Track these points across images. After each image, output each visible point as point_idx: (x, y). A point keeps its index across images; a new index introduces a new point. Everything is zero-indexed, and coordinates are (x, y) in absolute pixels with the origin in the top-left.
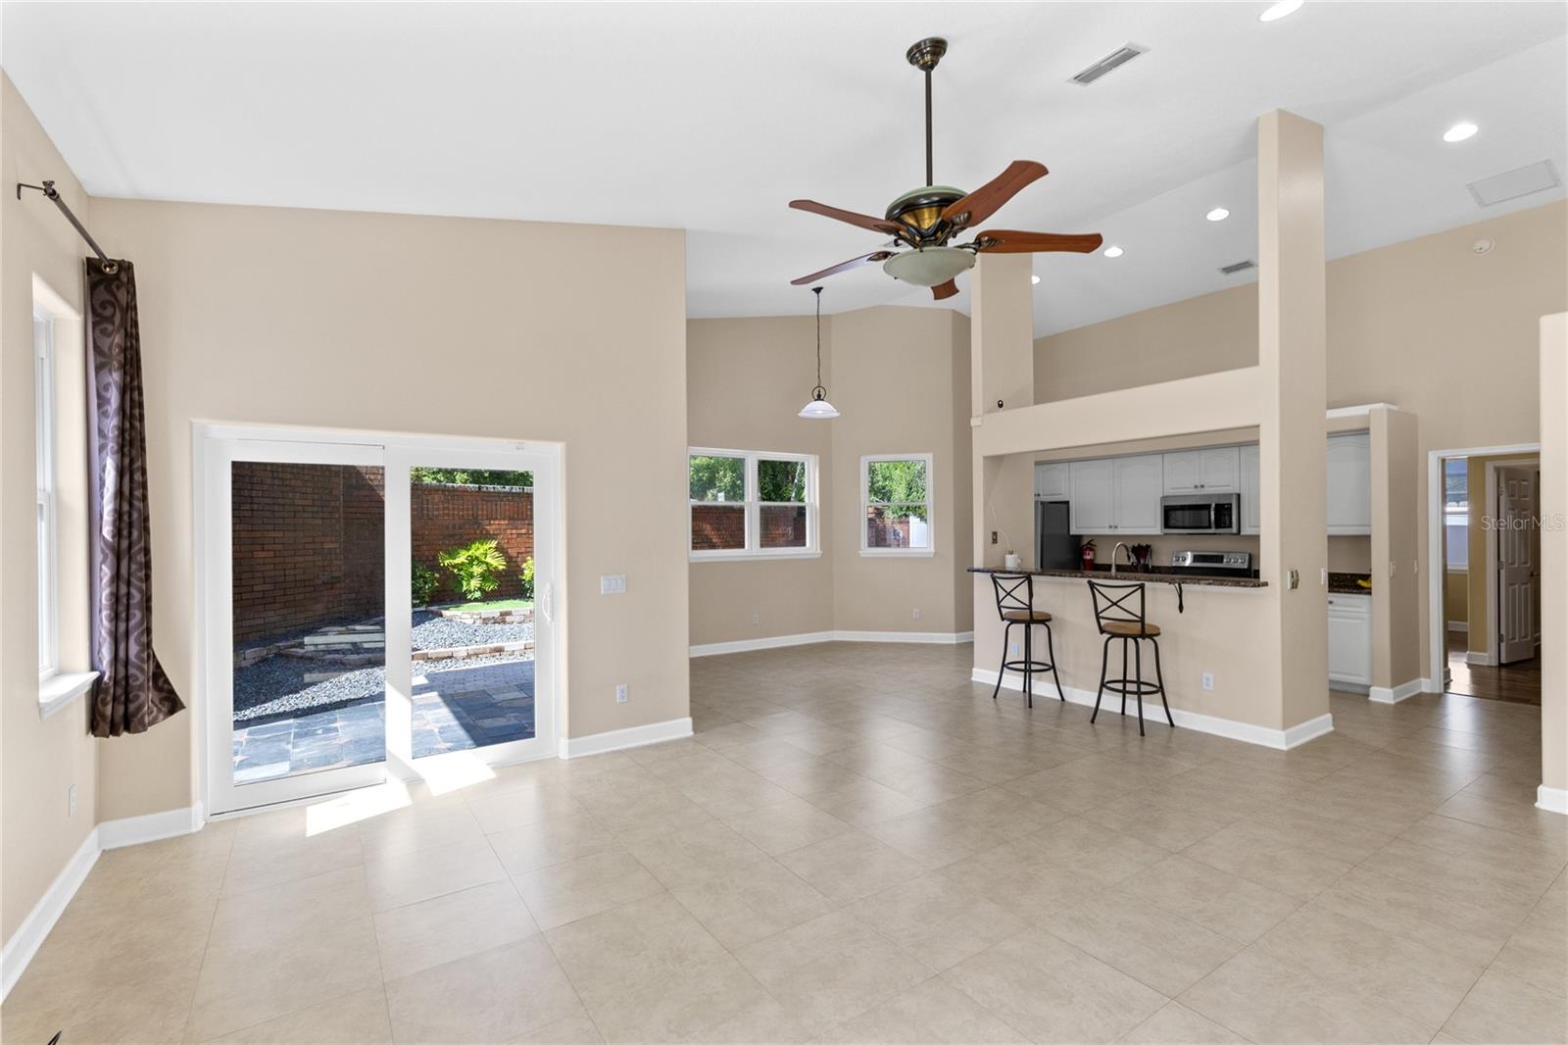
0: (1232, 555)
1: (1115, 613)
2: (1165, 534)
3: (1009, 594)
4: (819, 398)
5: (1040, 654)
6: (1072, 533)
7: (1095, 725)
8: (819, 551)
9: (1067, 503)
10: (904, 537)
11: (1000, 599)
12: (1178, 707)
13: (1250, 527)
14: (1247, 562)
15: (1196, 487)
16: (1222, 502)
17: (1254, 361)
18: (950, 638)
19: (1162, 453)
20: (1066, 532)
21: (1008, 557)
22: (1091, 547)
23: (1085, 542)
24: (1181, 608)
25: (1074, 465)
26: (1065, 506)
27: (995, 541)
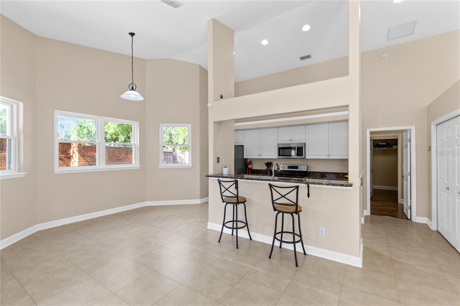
0: (302, 166)
1: (283, 201)
2: (278, 158)
3: (227, 189)
4: (132, 89)
5: (241, 217)
6: (244, 158)
7: (271, 259)
8: (139, 166)
9: (243, 146)
10: (183, 159)
11: (222, 192)
12: (307, 244)
13: (309, 156)
14: (306, 169)
15: (290, 140)
16: (299, 146)
17: (347, 74)
18: (198, 201)
19: (278, 127)
20: (242, 158)
21: (224, 169)
22: (251, 163)
23: (248, 161)
24: (309, 195)
25: (245, 131)
26: (242, 147)
27: (218, 162)
